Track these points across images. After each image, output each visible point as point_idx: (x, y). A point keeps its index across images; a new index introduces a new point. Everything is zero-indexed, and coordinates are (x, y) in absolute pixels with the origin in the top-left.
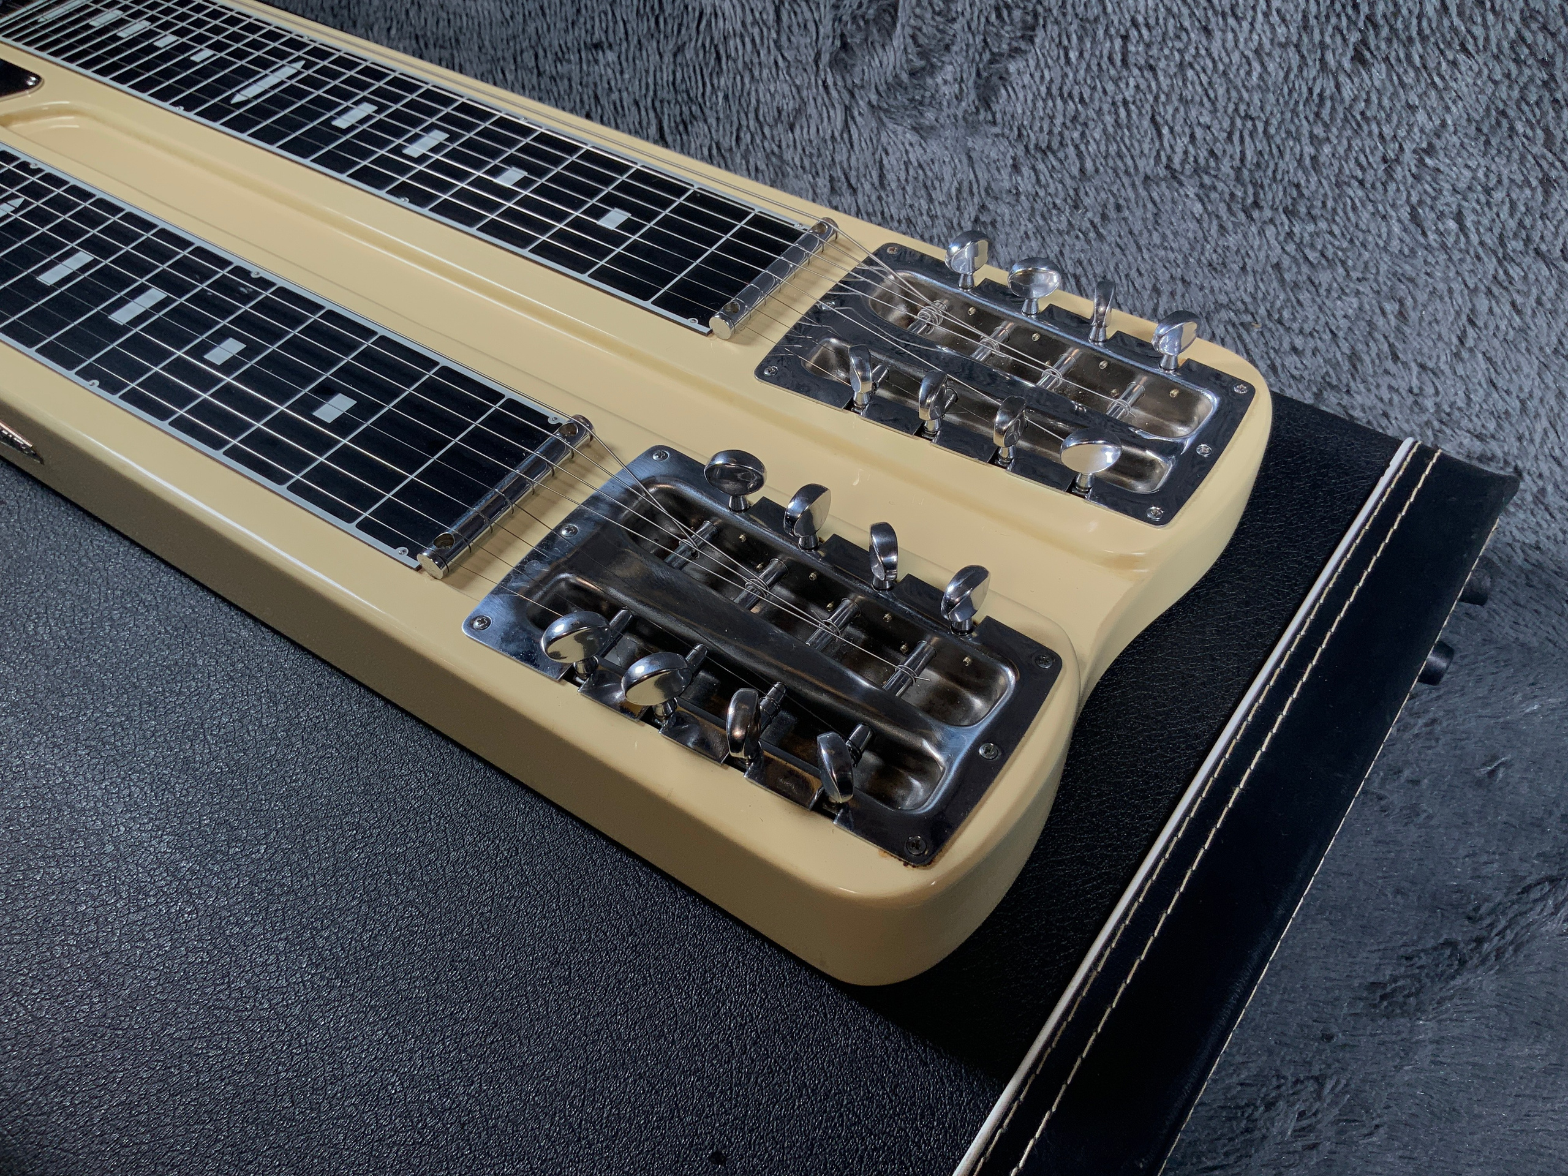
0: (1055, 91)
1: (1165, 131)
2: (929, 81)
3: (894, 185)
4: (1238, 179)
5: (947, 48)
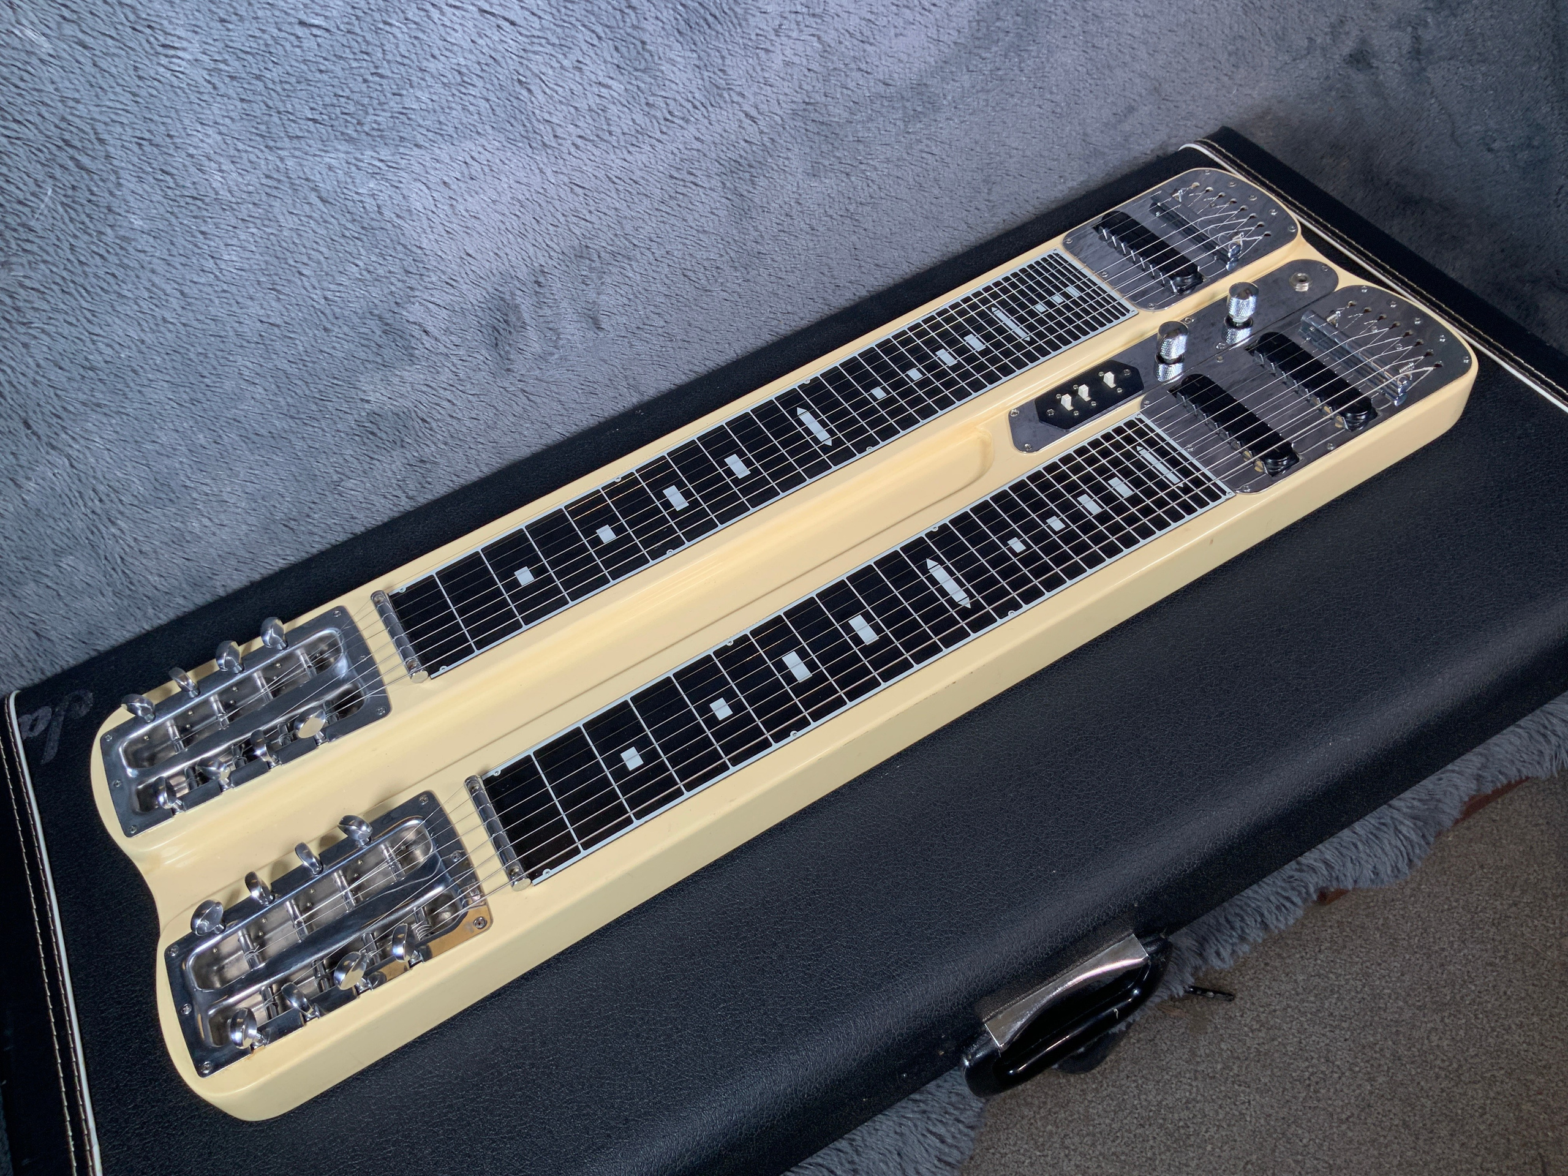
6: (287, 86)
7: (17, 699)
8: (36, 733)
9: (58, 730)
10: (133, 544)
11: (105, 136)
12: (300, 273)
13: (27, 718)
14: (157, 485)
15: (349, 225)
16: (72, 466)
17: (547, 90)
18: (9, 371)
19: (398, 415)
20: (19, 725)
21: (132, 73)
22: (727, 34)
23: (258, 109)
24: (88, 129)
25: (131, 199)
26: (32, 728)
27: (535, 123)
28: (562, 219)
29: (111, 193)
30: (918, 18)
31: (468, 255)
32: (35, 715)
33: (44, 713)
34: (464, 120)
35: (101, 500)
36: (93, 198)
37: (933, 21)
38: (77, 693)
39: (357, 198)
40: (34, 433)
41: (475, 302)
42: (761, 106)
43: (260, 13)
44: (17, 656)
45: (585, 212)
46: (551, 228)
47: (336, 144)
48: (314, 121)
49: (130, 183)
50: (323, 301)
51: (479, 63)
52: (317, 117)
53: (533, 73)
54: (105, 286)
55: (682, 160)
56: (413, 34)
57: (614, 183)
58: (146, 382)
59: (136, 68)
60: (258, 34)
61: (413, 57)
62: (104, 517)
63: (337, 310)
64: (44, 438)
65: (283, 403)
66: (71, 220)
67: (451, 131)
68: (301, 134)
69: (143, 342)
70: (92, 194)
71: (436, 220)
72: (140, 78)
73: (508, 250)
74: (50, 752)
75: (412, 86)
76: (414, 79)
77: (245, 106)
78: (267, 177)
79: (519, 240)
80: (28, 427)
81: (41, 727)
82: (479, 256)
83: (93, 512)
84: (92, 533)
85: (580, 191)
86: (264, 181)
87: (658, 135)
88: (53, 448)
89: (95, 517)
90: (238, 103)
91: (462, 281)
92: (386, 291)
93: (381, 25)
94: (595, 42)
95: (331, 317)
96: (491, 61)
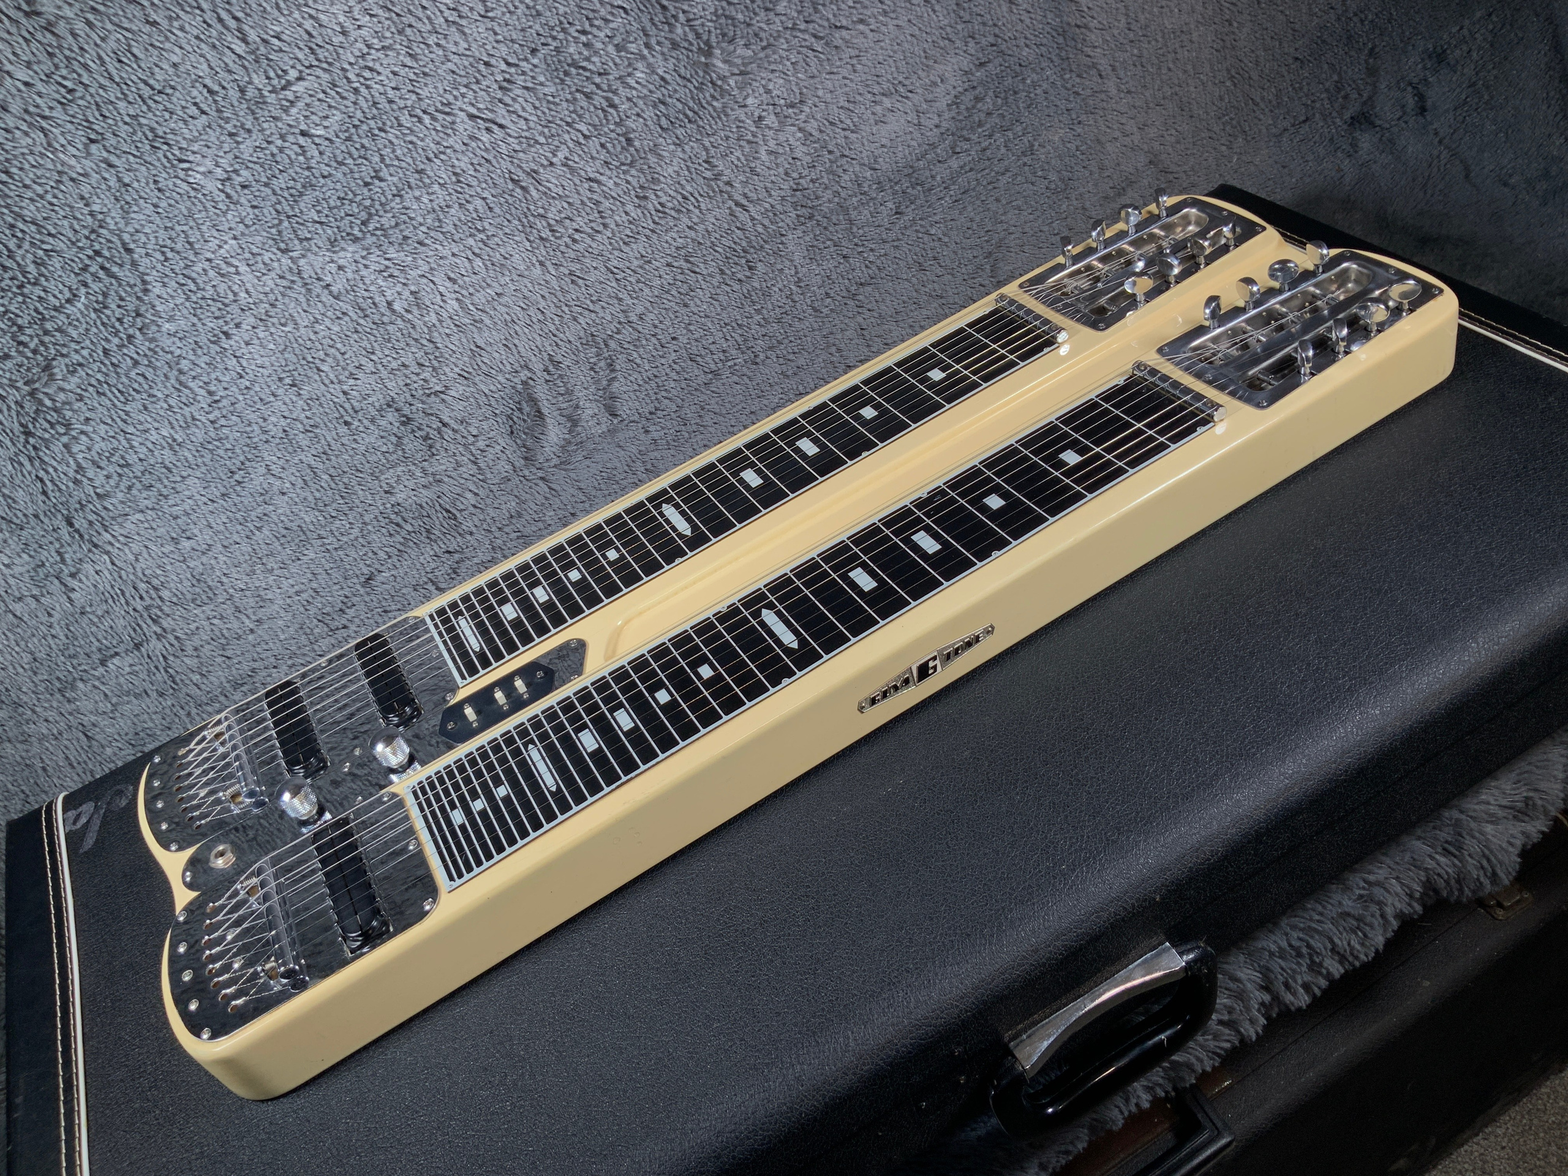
0: (641, 383)
1: (698, 359)
2: (579, 429)
3: (593, 493)
4: (743, 353)
5: (577, 407)
6: (293, 191)
7: (65, 799)
8: (79, 825)
9: (99, 822)
10: (175, 642)
11: (132, 246)
12: (319, 369)
13: (72, 814)
14: (195, 582)
15: (362, 321)
16: (113, 564)
17: (540, 188)
18: (51, 470)
19: (421, 506)
20: (64, 821)
21: (152, 186)
22: (708, 127)
23: (268, 212)
24: (115, 239)
25: (157, 303)
26: (75, 823)
27: (531, 219)
28: (566, 309)
29: (138, 298)
30: (898, 105)
31: (478, 347)
32: (80, 810)
33: (88, 808)
34: (463, 218)
35: (141, 598)
36: (123, 303)
37: (912, 107)
38: (118, 787)
39: (366, 294)
40: (77, 531)
41: (487, 391)
42: (750, 194)
43: (265, 125)
44: (67, 758)
45: (588, 302)
46: (556, 318)
47: (343, 244)
48: (321, 223)
49: (157, 289)
50: (341, 395)
51: (472, 164)
52: (323, 220)
53: (524, 171)
54: (136, 386)
55: (677, 248)
56: (408, 139)
57: (612, 273)
58: (179, 479)
59: (156, 182)
60: (265, 145)
61: (410, 160)
62: (145, 615)
63: (356, 404)
64: (86, 537)
65: (311, 498)
66: (103, 324)
67: (451, 228)
68: (309, 236)
69: (174, 440)
70: (122, 299)
71: (445, 315)
72: (159, 190)
73: (516, 342)
74: (89, 842)
75: (410, 187)
76: (412, 180)
77: (256, 211)
78: (281, 277)
79: (526, 331)
80: (71, 525)
81: (83, 820)
82: (489, 349)
83: (134, 610)
84: (135, 630)
85: (580, 282)
86: (279, 281)
87: (652, 226)
88: (96, 546)
89: (137, 614)
90: (249, 210)
91: (474, 373)
92: (402, 383)
93: (376, 132)
94: (582, 140)
95: (350, 411)
96: (483, 161)
